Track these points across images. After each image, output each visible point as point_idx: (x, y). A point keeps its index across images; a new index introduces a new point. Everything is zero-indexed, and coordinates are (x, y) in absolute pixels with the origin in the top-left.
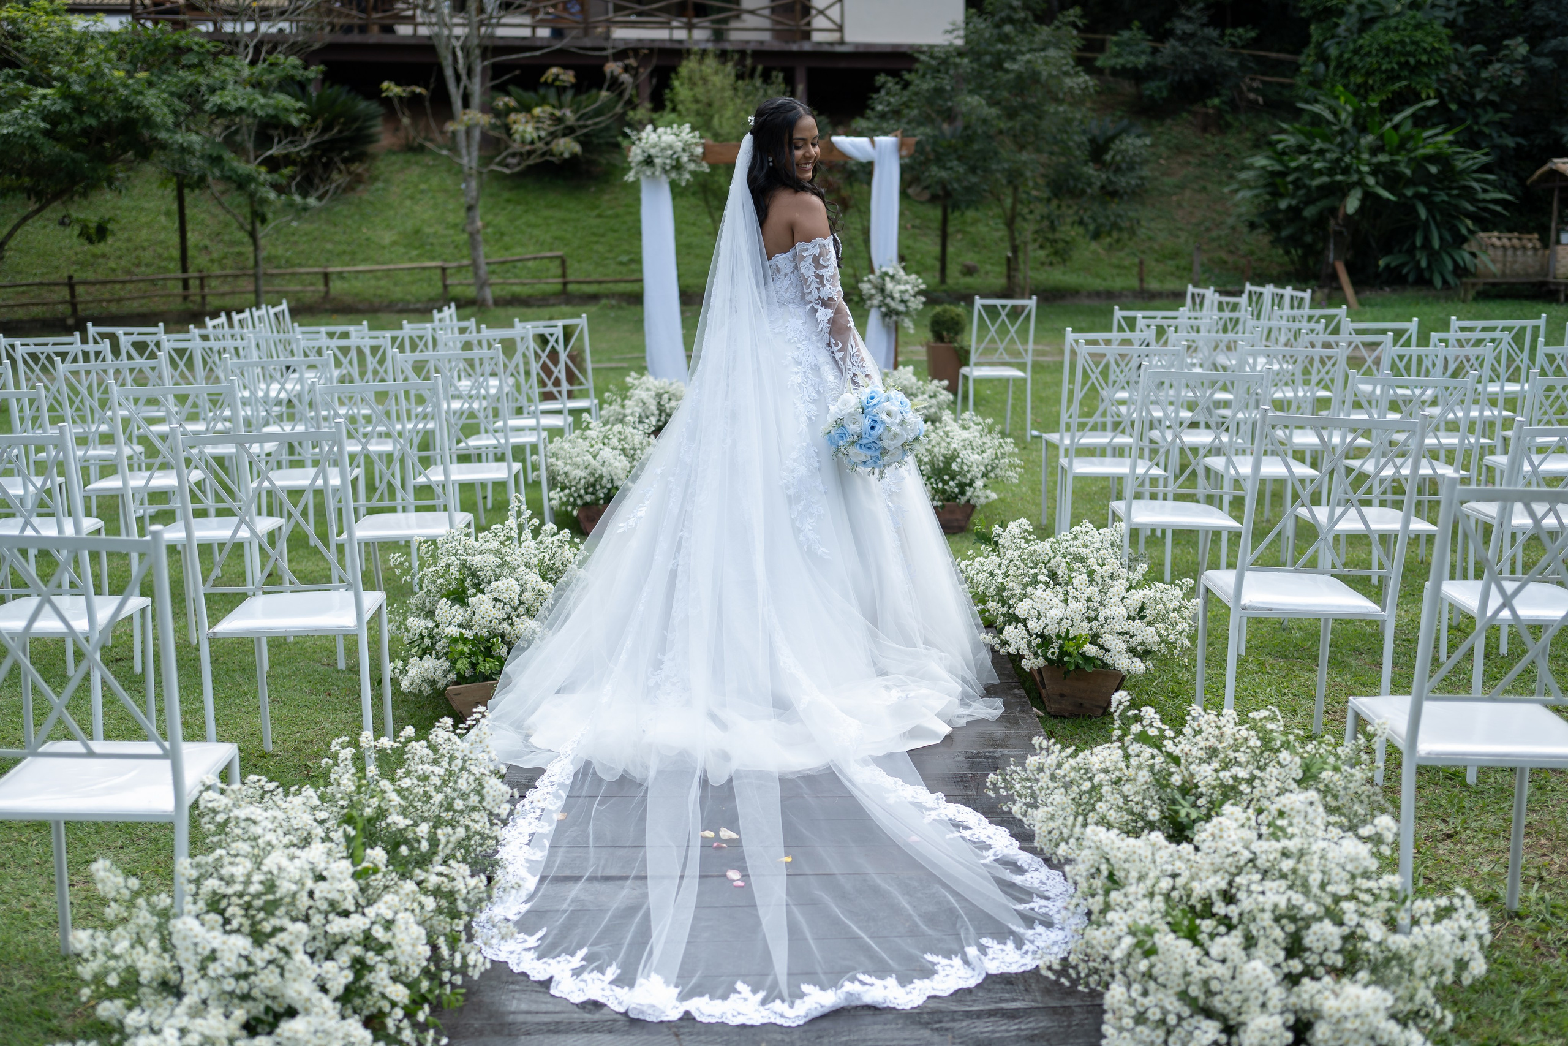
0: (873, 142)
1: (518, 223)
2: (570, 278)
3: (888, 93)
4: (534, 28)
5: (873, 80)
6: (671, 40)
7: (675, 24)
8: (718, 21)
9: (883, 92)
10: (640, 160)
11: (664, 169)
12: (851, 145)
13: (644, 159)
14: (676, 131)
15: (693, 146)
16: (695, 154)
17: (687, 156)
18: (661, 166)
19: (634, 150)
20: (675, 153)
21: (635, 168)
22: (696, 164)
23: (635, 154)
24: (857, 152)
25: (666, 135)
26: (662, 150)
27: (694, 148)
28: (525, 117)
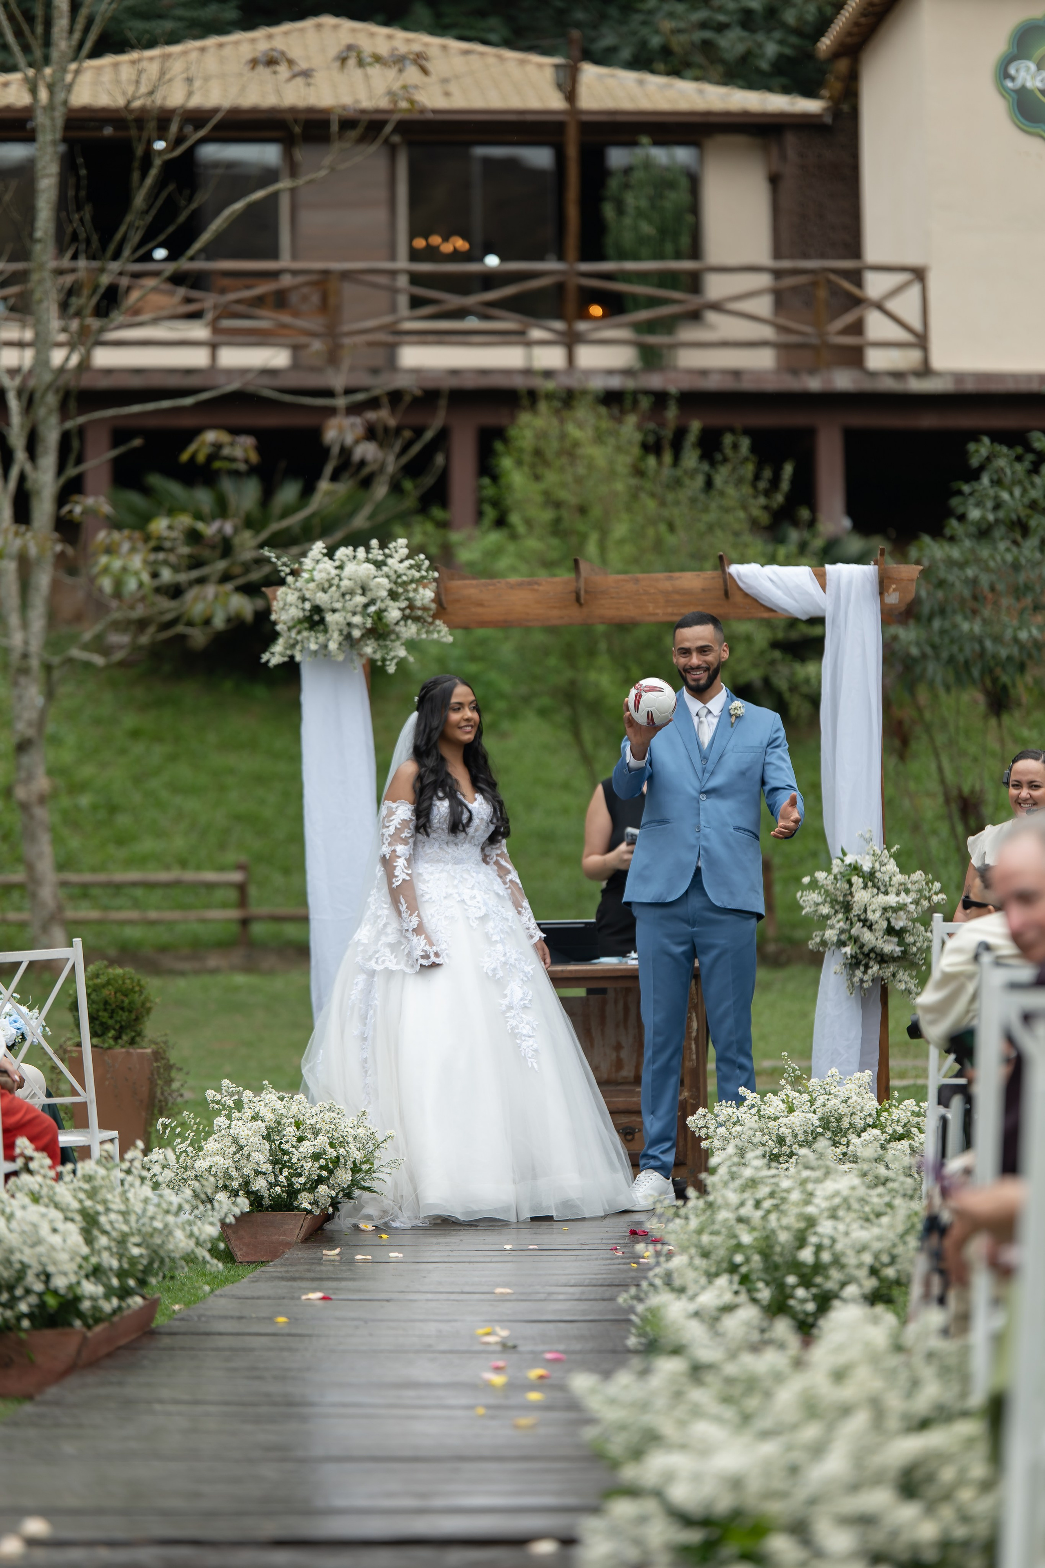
0: (822, 579)
1: (154, 784)
2: (255, 909)
3: (997, 482)
4: (214, 347)
5: (964, 455)
6: (528, 372)
7: (536, 334)
8: (649, 327)
9: (985, 480)
10: (296, 618)
11: (349, 637)
12: (771, 580)
13: (304, 616)
14: (377, 554)
15: (414, 586)
16: (418, 604)
17: (400, 609)
18: (341, 631)
19: (283, 595)
20: (372, 602)
21: (285, 634)
22: (420, 624)
23: (285, 605)
24: (785, 597)
25: (355, 562)
26: (343, 595)
27: (415, 590)
28: (130, 538)
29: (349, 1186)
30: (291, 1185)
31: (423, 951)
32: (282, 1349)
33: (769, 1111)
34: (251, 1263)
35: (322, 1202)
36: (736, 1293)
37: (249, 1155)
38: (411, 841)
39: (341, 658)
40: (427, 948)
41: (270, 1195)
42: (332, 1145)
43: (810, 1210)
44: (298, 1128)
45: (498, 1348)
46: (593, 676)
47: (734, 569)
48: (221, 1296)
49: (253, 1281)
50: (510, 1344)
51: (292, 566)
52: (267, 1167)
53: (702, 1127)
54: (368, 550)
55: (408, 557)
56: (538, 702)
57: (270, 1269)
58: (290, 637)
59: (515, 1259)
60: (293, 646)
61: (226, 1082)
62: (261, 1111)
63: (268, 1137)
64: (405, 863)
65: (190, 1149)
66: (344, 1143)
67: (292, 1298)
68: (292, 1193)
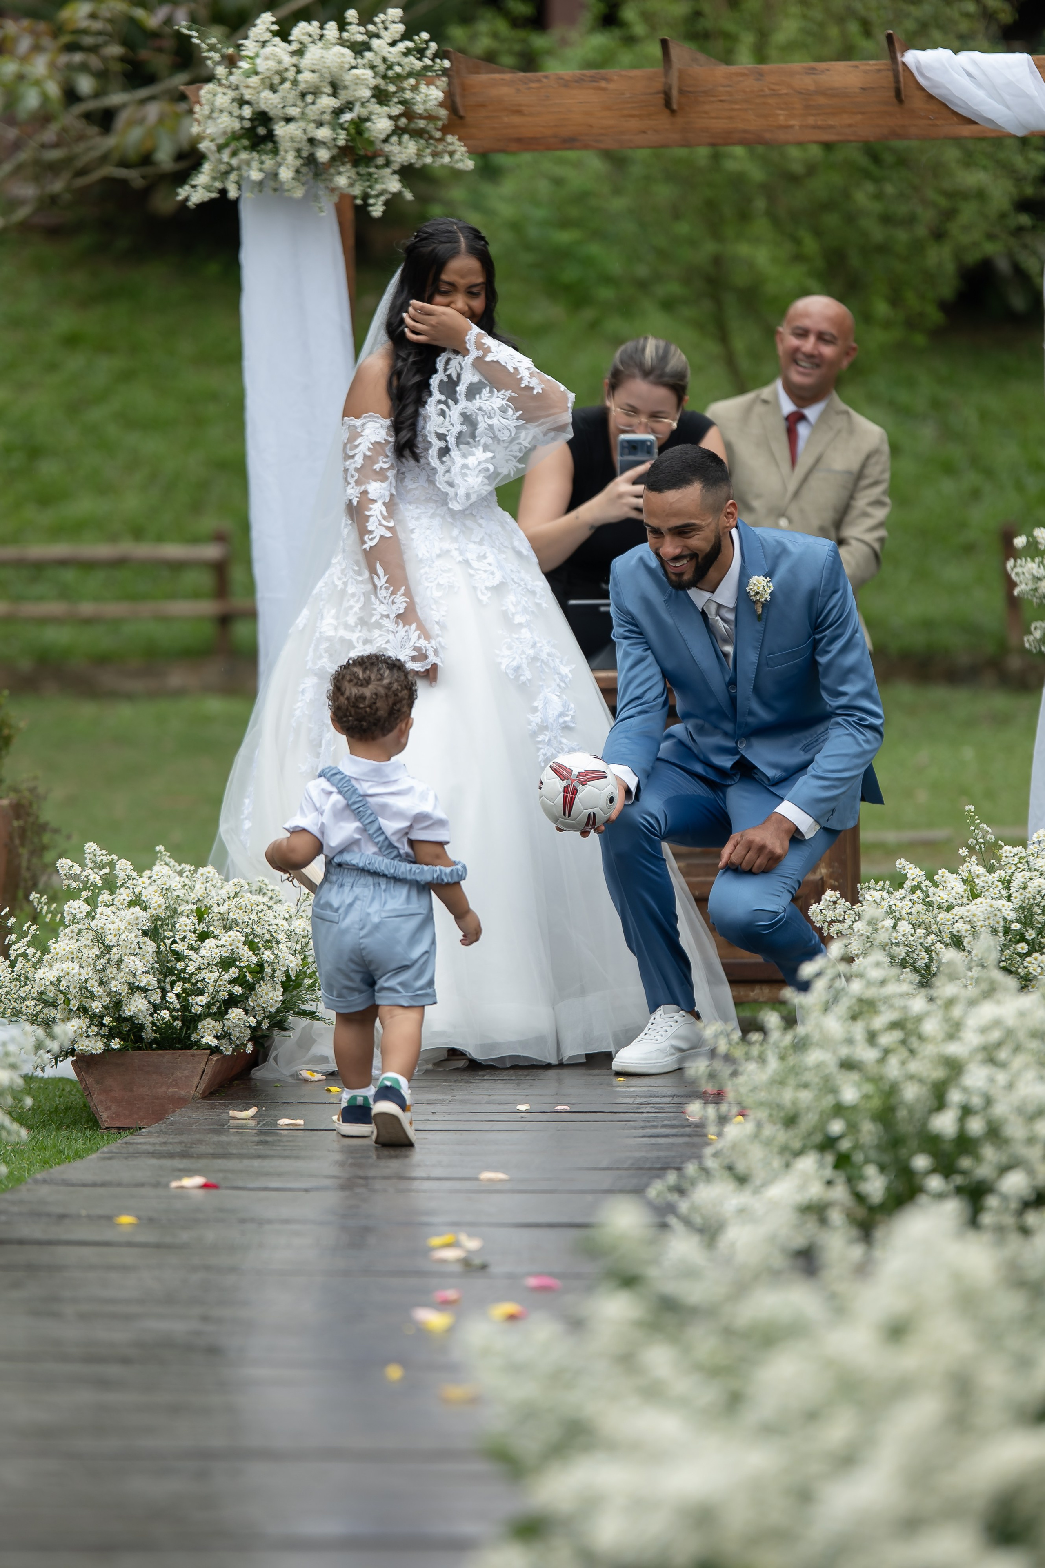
2: (241, 601)
10: (229, 130)
11: (311, 160)
12: (969, 75)
13: (242, 128)
14: (356, 33)
15: (412, 81)
16: (419, 109)
17: (390, 117)
18: (298, 151)
19: (209, 96)
20: (348, 106)
21: (213, 157)
22: (422, 142)
23: (212, 111)
24: (990, 100)
25: (320, 44)
26: (303, 95)
27: (415, 89)
28: (33, 33)
29: (278, 1011)
30: (186, 1007)
31: (415, 649)
32: (110, 1268)
33: (940, 896)
34: (124, 1129)
35: (236, 1034)
36: (829, 1183)
37: (120, 961)
38: (391, 474)
39: (299, 193)
40: (422, 643)
41: (153, 1024)
42: (252, 945)
43: (953, 1049)
44: (200, 919)
45: (457, 1268)
46: (743, 249)
47: (912, 57)
48: (45, 1181)
49: (104, 1159)
50: (477, 1261)
51: (224, 51)
52: (149, 980)
53: (833, 921)
54: (342, 26)
55: (406, 36)
56: (665, 289)
57: (144, 1140)
58: (220, 161)
59: (528, 1126)
60: (226, 173)
61: (91, 847)
62: (144, 892)
63: (153, 933)
64: (384, 509)
65: (31, 951)
66: (271, 943)
67: (157, 1185)
68: (191, 1021)
